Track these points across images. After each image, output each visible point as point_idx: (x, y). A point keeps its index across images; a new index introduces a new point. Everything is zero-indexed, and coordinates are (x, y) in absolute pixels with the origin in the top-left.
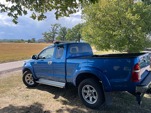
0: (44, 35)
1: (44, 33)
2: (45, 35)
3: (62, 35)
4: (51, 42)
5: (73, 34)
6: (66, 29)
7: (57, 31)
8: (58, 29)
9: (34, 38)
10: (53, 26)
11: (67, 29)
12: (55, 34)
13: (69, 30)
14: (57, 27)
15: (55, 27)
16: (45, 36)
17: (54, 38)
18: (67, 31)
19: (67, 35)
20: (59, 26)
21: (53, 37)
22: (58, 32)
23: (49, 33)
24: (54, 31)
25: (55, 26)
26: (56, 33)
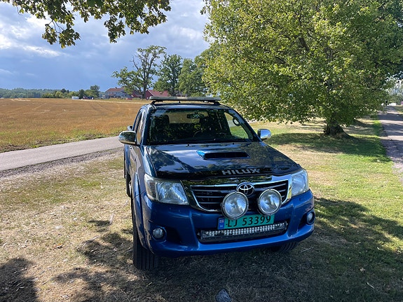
0: (120, 79)
1: (119, 73)
2: (124, 77)
3: (170, 77)
4: (140, 97)
5: (198, 74)
6: (178, 61)
7: (155, 66)
9: (96, 87)
10: (145, 53)
11: (182, 61)
12: (150, 75)
13: (187, 62)
14: (155, 56)
15: (151, 56)
16: (124, 81)
17: (148, 87)
18: (181, 66)
19: (183, 78)
20: (160, 52)
21: (145, 83)
22: (157, 69)
23: (133, 72)
24: (147, 67)
25: (149, 51)
26: (153, 72)
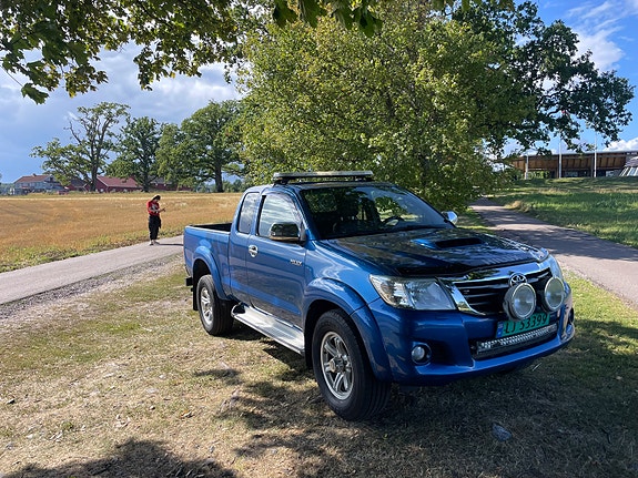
0: (46, 159)
1: (45, 148)
2: (54, 154)
3: (138, 153)
4: (81, 190)
5: (189, 147)
6: (152, 127)
7: (110, 135)
8: (114, 128)
10: (91, 115)
11: (157, 128)
12: (103, 151)
13: (169, 130)
14: (110, 119)
15: (102, 119)
16: (54, 162)
17: (99, 170)
18: (156, 136)
19: (163, 155)
20: (119, 113)
21: (95, 164)
22: (114, 140)
23: (71, 148)
24: (97, 138)
25: (99, 111)
26: (108, 146)
